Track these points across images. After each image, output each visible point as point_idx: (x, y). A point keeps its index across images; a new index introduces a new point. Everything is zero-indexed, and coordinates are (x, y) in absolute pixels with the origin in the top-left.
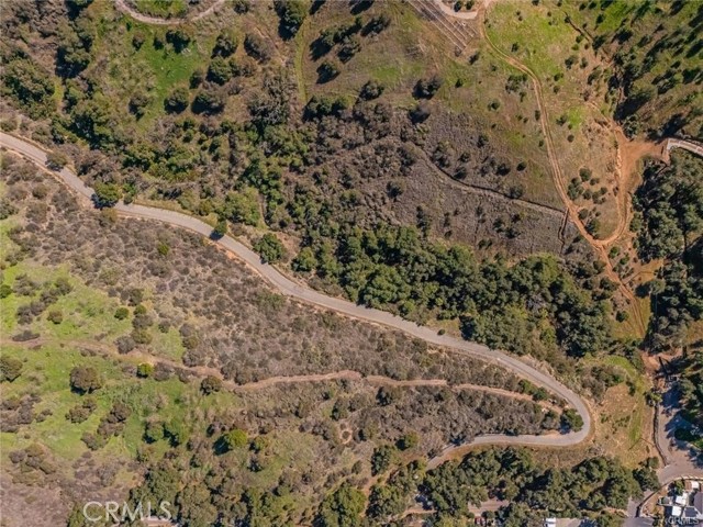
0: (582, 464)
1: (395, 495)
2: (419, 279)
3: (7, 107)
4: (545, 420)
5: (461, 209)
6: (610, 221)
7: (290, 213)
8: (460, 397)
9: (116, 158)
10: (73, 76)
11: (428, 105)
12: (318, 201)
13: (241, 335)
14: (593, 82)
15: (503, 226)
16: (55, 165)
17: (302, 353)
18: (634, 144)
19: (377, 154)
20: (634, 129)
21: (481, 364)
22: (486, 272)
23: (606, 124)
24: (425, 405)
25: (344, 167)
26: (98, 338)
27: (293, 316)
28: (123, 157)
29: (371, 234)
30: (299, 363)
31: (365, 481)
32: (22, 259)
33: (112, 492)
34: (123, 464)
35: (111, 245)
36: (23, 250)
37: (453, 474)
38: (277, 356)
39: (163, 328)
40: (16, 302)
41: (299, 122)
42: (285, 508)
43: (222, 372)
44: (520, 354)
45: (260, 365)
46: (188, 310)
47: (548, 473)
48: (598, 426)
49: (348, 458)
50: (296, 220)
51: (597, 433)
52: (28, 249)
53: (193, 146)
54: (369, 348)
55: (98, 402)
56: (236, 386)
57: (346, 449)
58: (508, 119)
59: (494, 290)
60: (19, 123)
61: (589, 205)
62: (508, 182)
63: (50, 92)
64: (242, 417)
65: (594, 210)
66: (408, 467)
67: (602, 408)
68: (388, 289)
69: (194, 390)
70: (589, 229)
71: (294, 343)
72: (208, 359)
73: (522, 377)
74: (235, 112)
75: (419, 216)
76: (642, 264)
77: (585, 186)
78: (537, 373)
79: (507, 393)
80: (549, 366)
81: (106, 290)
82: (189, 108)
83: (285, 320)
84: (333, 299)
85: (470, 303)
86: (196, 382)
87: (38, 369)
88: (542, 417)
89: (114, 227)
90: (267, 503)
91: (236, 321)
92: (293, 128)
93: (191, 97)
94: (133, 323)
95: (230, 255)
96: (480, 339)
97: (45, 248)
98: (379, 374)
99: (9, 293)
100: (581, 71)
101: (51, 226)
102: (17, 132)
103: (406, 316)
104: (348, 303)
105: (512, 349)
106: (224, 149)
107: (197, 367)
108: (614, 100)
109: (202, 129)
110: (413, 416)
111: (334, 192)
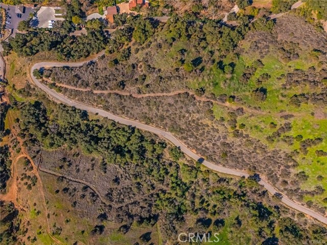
0: (36, 53)
1: (120, 38)
2: (106, 139)
3: (302, 224)
4: (50, 74)
5: (86, 172)
6: (20, 165)
7: (167, 170)
8: (87, 85)
9: (249, 198)
10: (269, 239)
11: (98, 223)
12: (153, 176)
13: (187, 115)
14: (25, 230)
15: (68, 164)
16: (278, 196)
17: (159, 106)
18: (10, 200)
19: (123, 199)
20: (9, 207)
21: (78, 100)
22: (75, 142)
23: (21, 210)
24: (104, 81)
25: (139, 193)
26: (252, 115)
27: (164, 122)
28: (246, 198)
29: (129, 160)
30: (160, 101)
31: (134, 44)
32: (291, 153)
33: (252, 38)
34: (246, 52)
35: (250, 158)
36: (291, 157)
37: (93, 48)
38: (170, 105)
39: (223, 119)
40: (293, 133)
41: (160, 214)
42: (171, 31)
43: (195, 99)
44: (62, 104)
45: (177, 101)
46: (212, 127)
47: (50, 50)
48: (28, 71)
49: (140, 55)
50: (164, 167)
51: (28, 68)
52: (289, 157)
53: (212, 203)
54: (129, 108)
55: (255, 84)
56: (188, 92)
57: (141, 60)
58: (62, 215)
59: (71, 134)
60: (296, 217)
61: (28, 173)
62: (64, 185)
63: (281, 231)
64: (187, 76)
65: (26, 171)
66: (114, 51)
67: (26, 79)
68: (120, 135)
69: (208, 90)
70: (29, 162)
71: (163, 111)
72: (201, 104)
73: (60, 94)
74: (191, 219)
75: (106, 169)
76: (7, 145)
77: (30, 182)
78: (54, 95)
79: (67, 86)
80: (49, 98)
81: (250, 137)
82: (213, 222)
83: (167, 121)
84: (147, 130)
85: (83, 127)
86: (206, 94)
87: (282, 101)
88: (51, 75)
89: (249, 166)
90: (178, 34)
91: (190, 121)
92: (164, 211)
93: (212, 227)
94: (236, 122)
95: (194, 151)
96: (79, 111)
97: (281, 158)
98: (124, 96)
99: (296, 137)
100: (30, 235)
101: (279, 167)
102: (297, 213)
103: (112, 122)
104: (140, 128)
105: (65, 106)
106: (197, 201)
107: (206, 101)
108: (18, 221)
109: (207, 211)
110: (109, 76)
111: (145, 181)
